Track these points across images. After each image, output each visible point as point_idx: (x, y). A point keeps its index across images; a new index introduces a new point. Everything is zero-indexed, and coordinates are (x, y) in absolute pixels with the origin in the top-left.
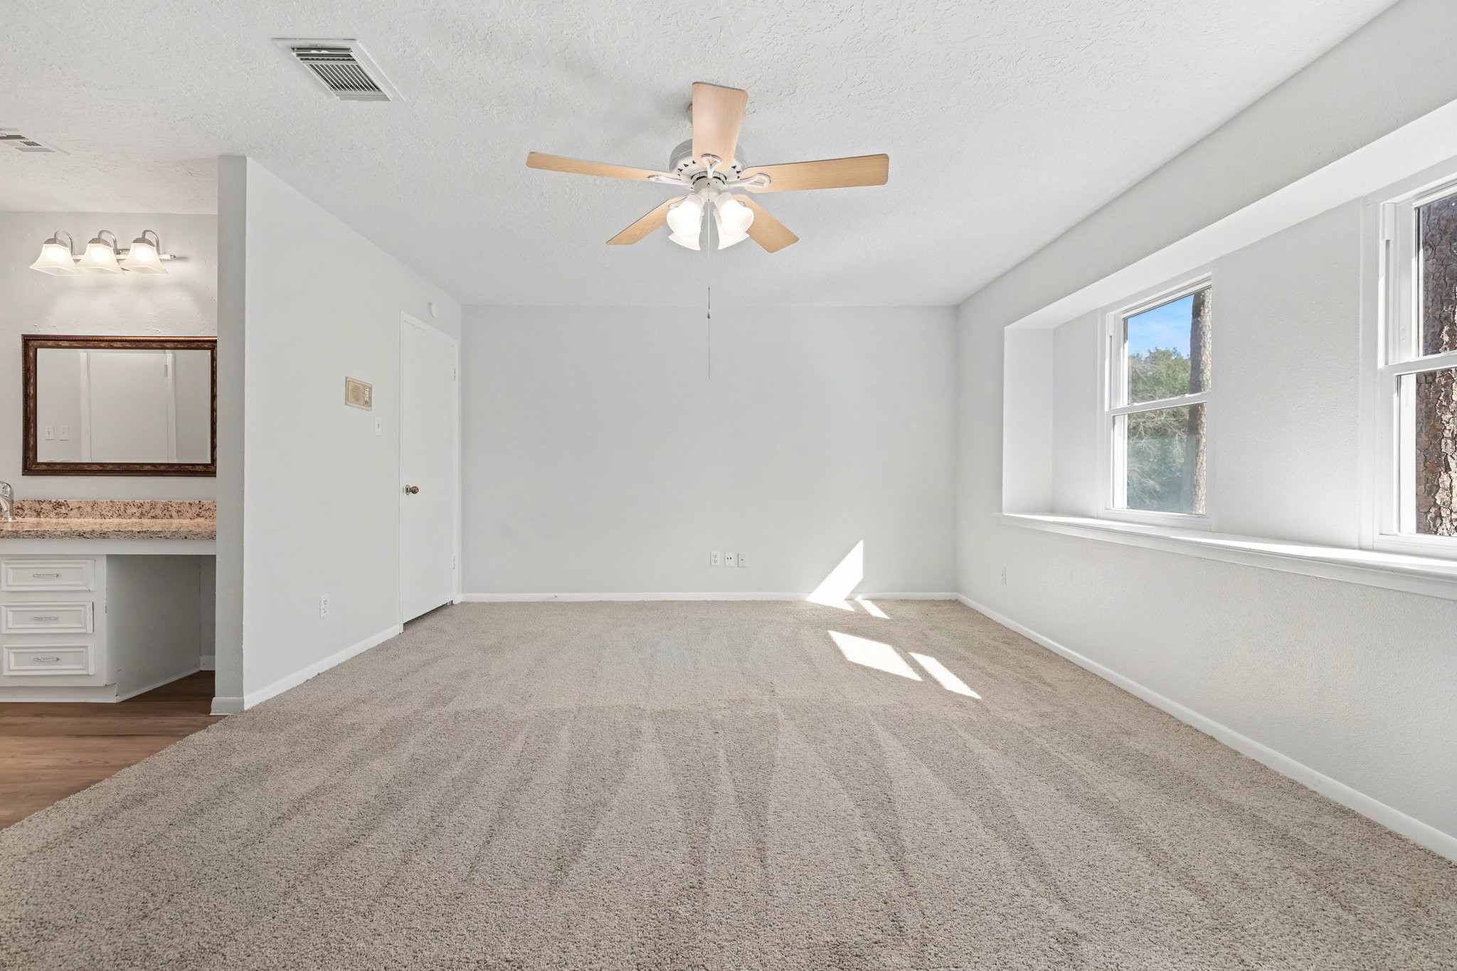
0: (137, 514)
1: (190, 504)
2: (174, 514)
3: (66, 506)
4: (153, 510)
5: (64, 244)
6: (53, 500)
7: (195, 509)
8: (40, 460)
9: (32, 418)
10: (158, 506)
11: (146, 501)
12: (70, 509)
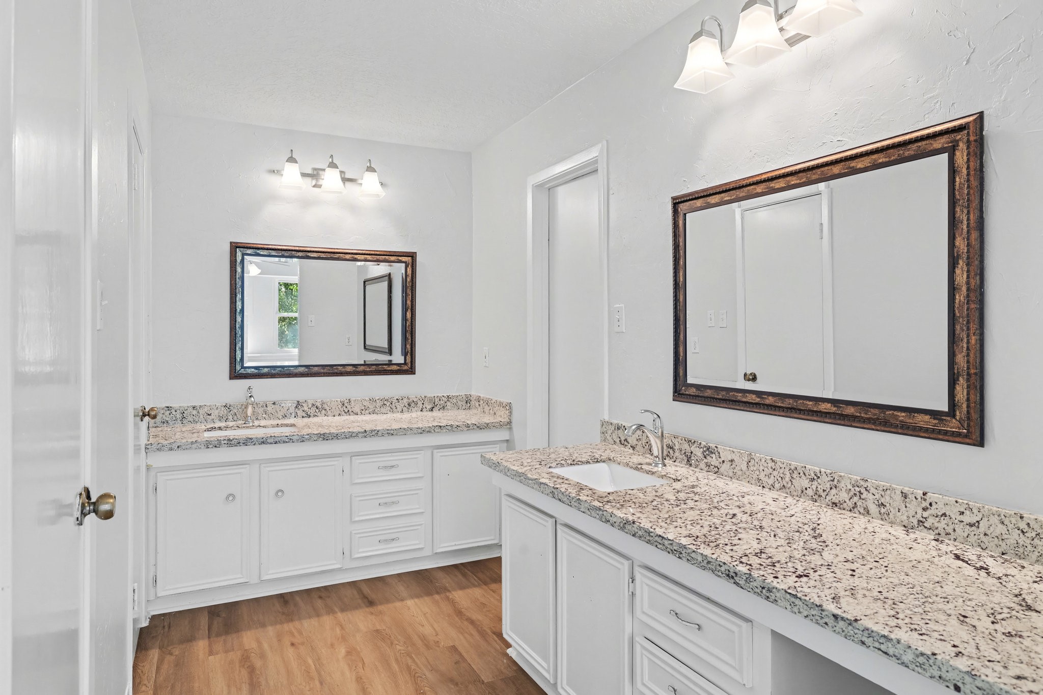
0: (810, 492)
1: (905, 496)
2: (873, 509)
3: (717, 454)
4: (834, 491)
5: (712, 35)
6: (704, 443)
7: (914, 507)
8: (690, 380)
9: (682, 318)
10: (842, 485)
11: (823, 470)
12: (721, 460)
